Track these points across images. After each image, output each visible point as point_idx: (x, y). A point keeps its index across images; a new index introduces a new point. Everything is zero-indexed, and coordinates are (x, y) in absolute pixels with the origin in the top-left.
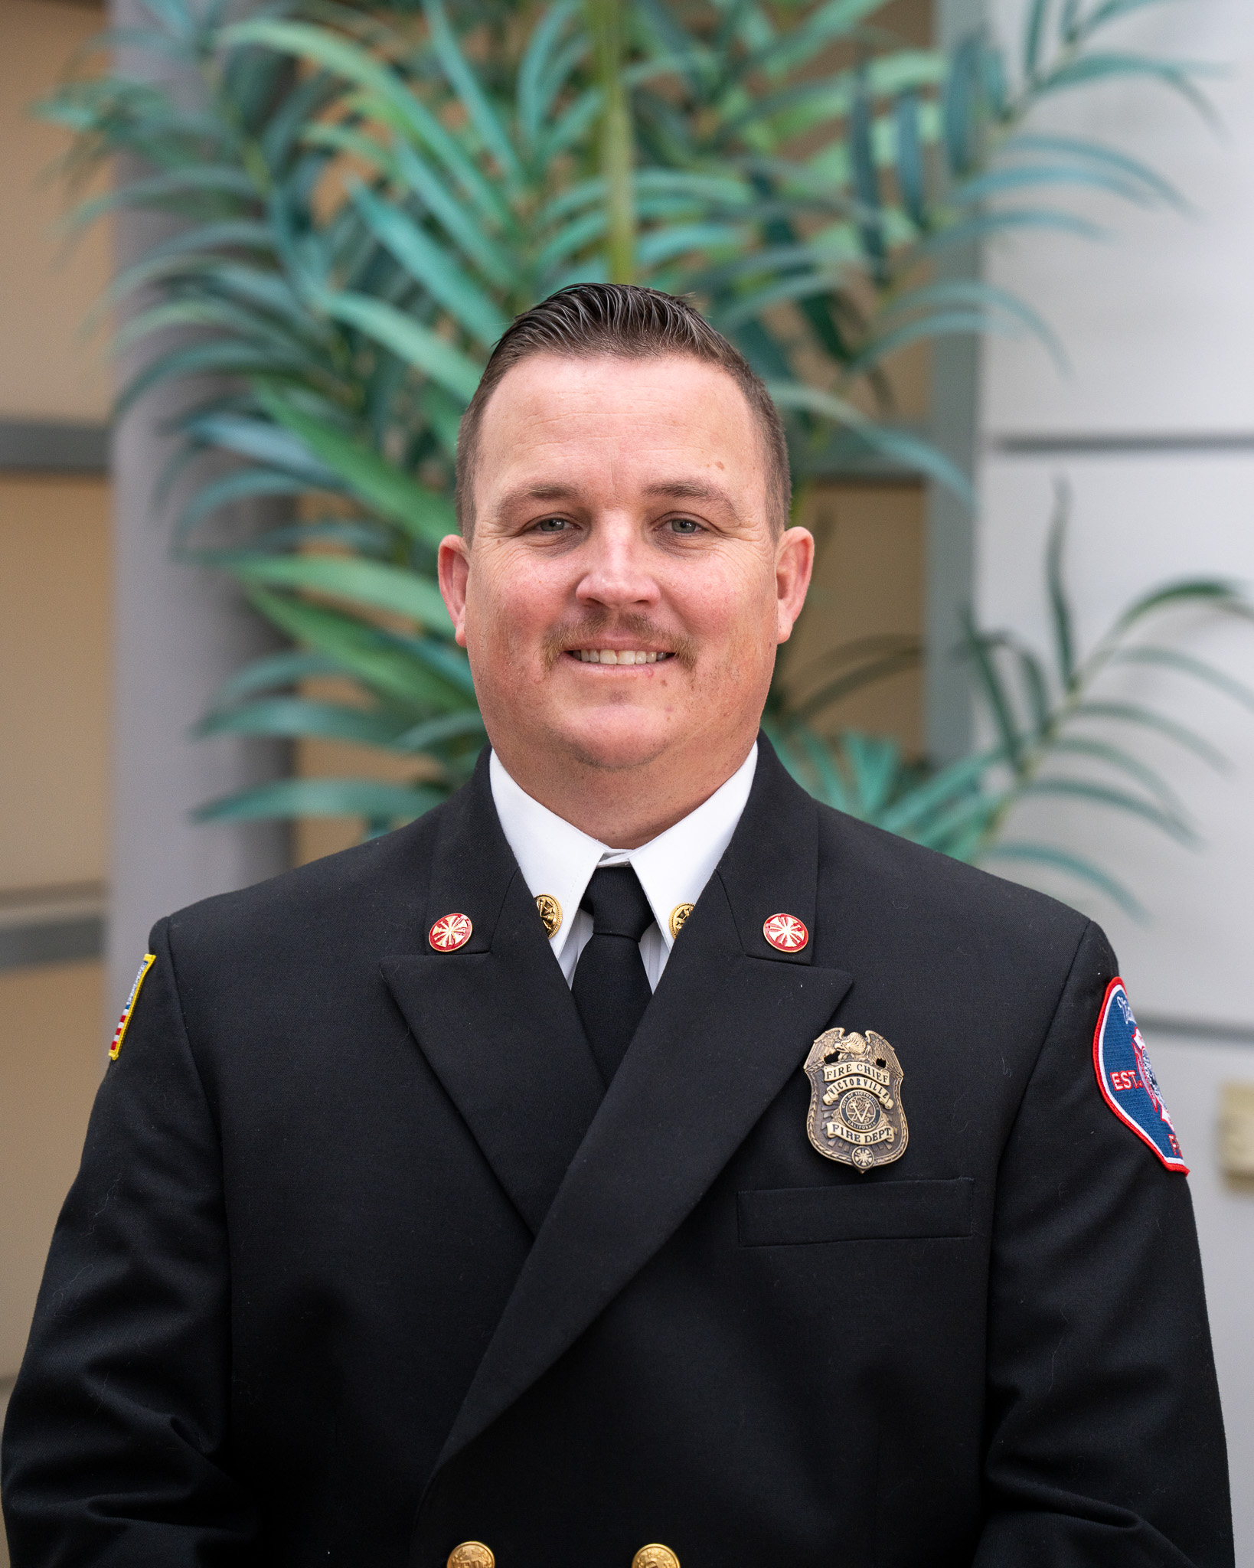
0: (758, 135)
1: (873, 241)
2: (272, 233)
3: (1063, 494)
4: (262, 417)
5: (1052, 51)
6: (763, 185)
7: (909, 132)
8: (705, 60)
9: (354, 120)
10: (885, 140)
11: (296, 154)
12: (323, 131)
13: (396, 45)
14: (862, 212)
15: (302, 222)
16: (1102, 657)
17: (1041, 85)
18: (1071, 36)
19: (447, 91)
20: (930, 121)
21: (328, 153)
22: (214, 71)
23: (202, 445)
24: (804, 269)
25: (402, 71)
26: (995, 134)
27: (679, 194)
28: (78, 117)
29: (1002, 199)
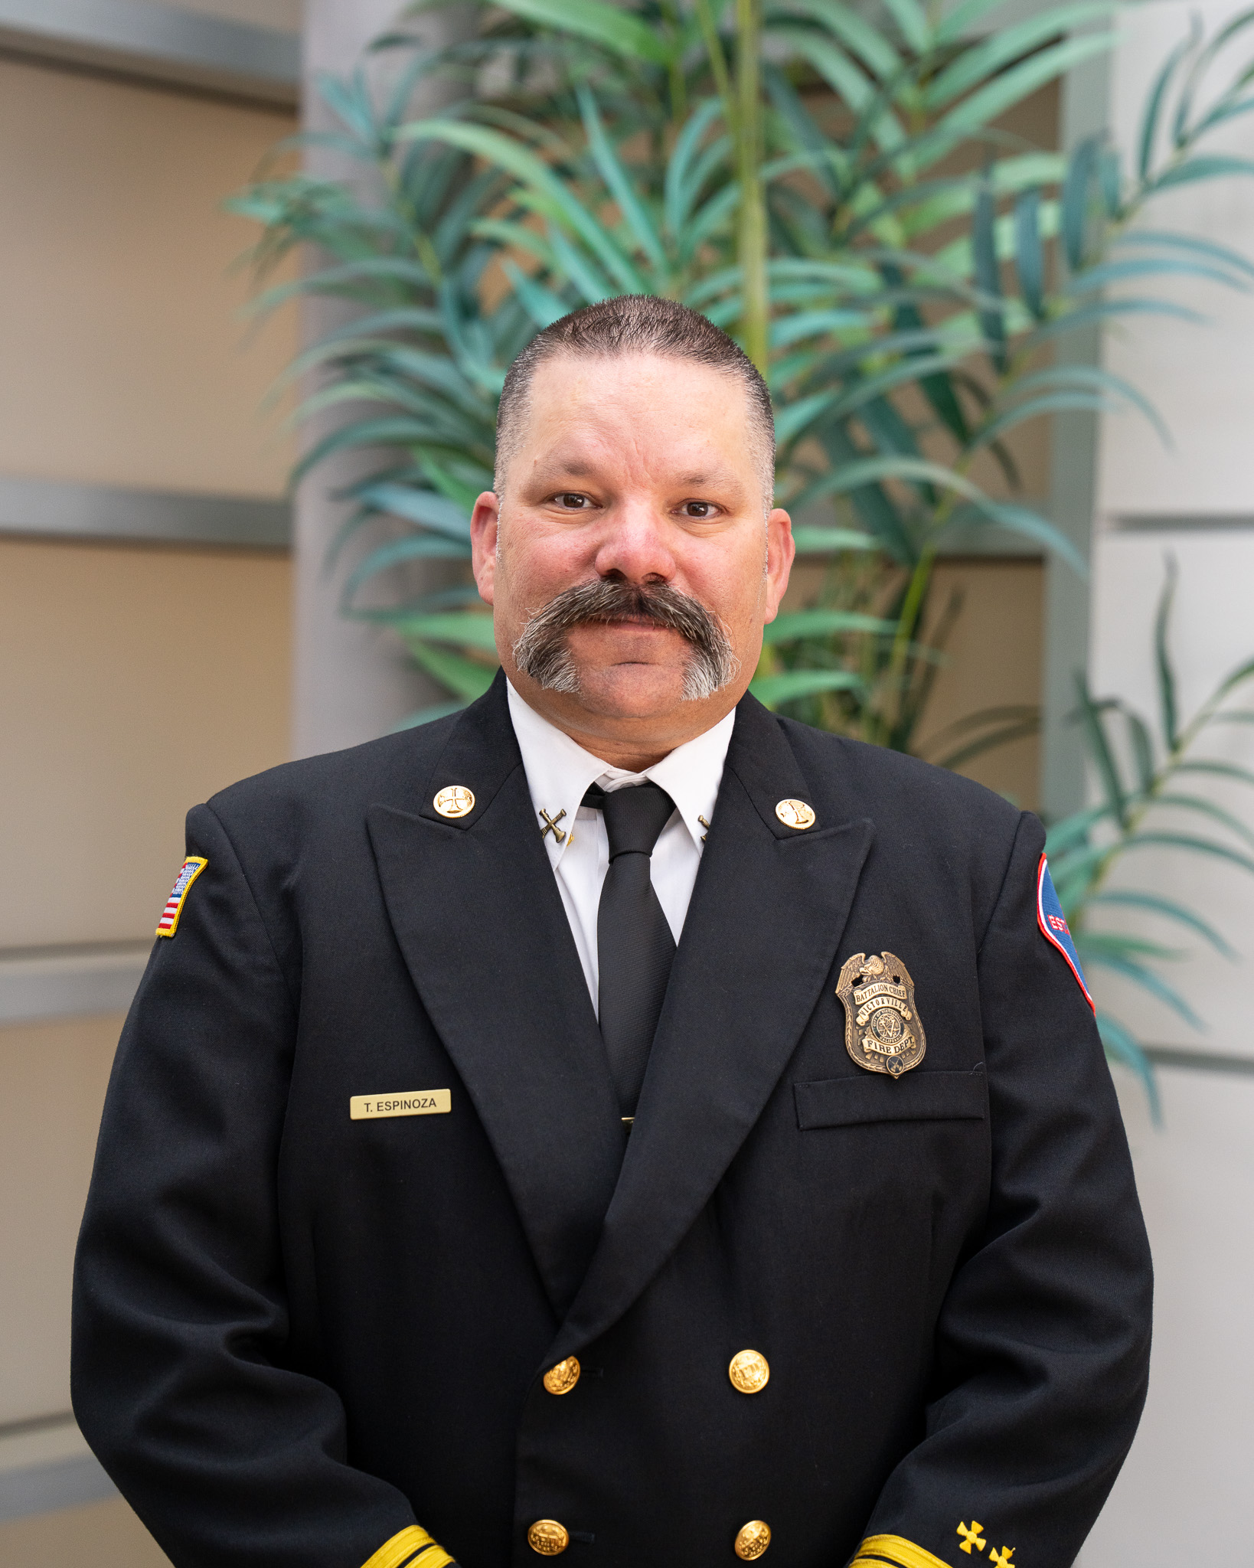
0: (889, 230)
1: (993, 326)
2: (443, 319)
3: (1172, 567)
4: (428, 487)
5: (1164, 155)
6: (892, 275)
7: (1030, 227)
8: (840, 160)
9: (519, 215)
10: (1007, 236)
11: (467, 244)
12: (490, 227)
13: (559, 148)
14: (984, 300)
15: (469, 309)
16: (1203, 719)
17: (1149, 186)
18: (1182, 142)
19: (605, 191)
20: (1049, 218)
21: (496, 245)
22: (392, 171)
23: (372, 511)
24: (929, 351)
25: (563, 172)
26: (1112, 230)
27: (815, 280)
28: (269, 211)
29: (1118, 289)
